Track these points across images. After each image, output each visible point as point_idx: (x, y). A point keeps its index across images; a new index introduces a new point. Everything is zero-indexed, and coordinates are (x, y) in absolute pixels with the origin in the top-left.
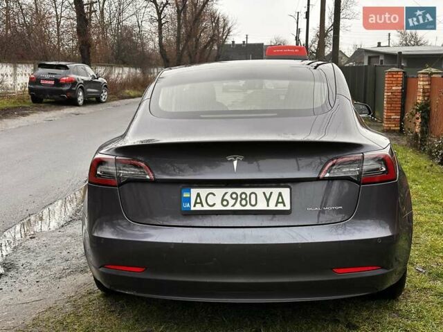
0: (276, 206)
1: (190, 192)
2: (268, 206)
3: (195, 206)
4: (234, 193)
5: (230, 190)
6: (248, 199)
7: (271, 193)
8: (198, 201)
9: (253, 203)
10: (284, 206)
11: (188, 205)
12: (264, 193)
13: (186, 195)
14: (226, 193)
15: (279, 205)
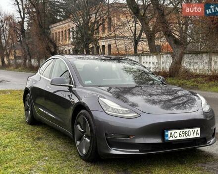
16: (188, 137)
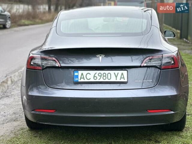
0: (120, 79)
1: (78, 73)
2: (116, 79)
3: (80, 80)
4: (100, 73)
5: (98, 72)
6: (107, 76)
7: (118, 73)
8: (82, 77)
9: (109, 78)
10: (124, 79)
11: (77, 79)
12: (115, 73)
13: (76, 74)
14: (96, 73)
15: (122, 79)
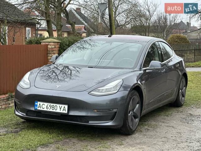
16: (54, 111)
